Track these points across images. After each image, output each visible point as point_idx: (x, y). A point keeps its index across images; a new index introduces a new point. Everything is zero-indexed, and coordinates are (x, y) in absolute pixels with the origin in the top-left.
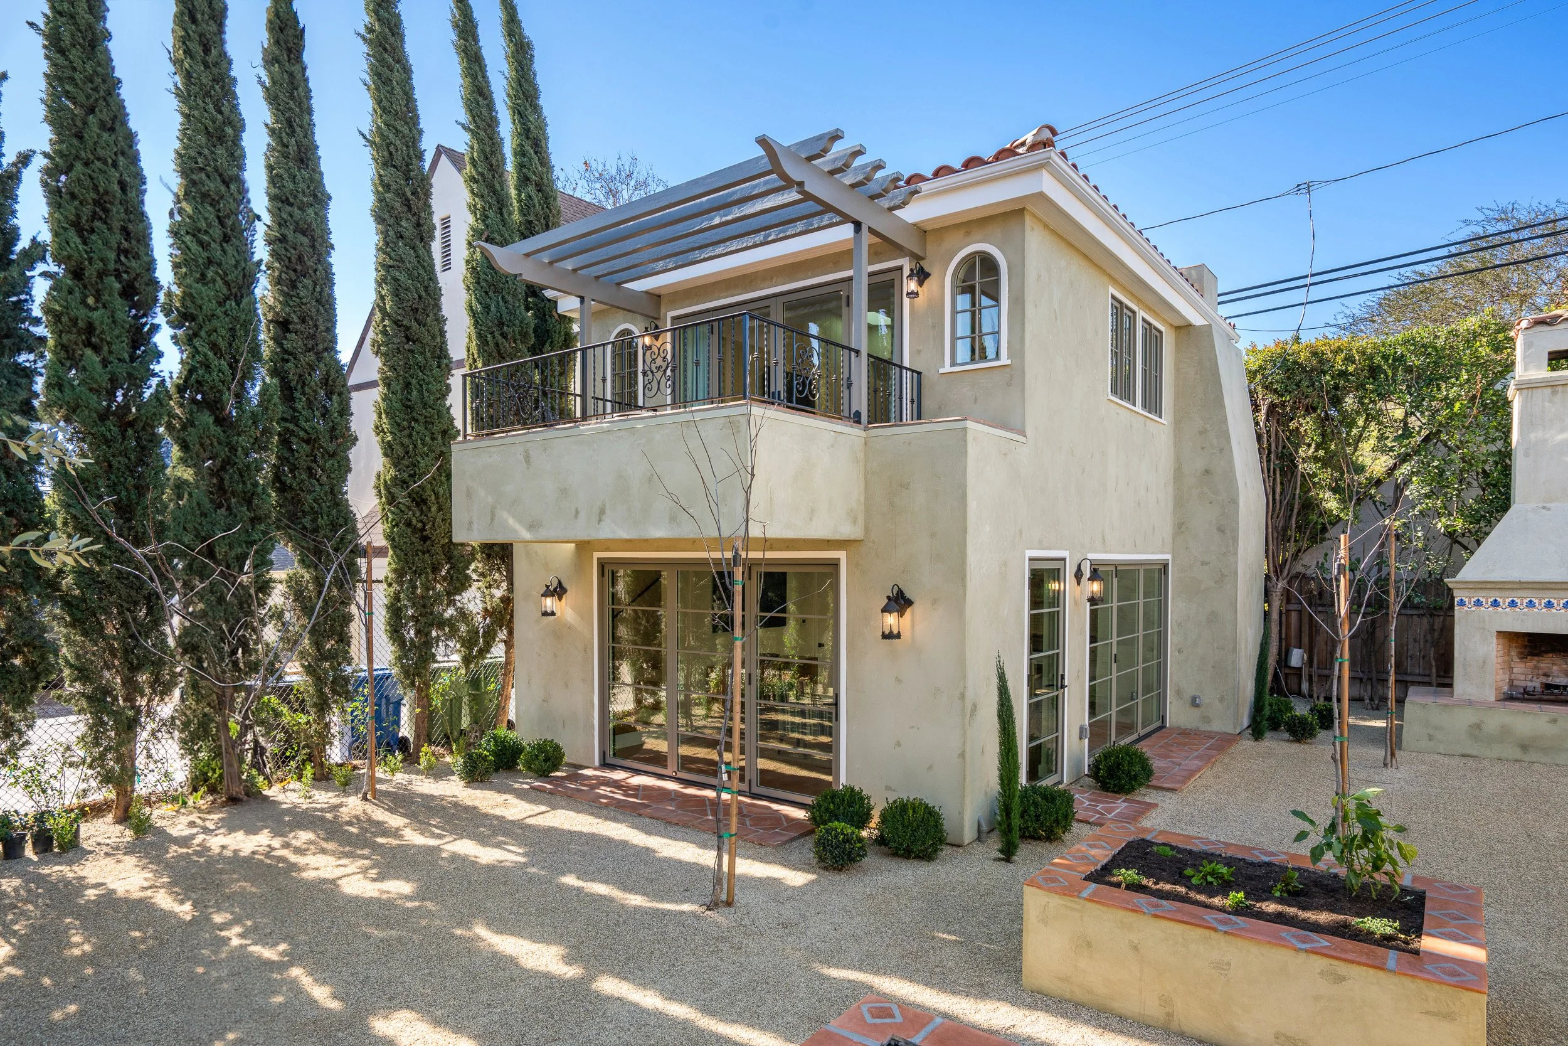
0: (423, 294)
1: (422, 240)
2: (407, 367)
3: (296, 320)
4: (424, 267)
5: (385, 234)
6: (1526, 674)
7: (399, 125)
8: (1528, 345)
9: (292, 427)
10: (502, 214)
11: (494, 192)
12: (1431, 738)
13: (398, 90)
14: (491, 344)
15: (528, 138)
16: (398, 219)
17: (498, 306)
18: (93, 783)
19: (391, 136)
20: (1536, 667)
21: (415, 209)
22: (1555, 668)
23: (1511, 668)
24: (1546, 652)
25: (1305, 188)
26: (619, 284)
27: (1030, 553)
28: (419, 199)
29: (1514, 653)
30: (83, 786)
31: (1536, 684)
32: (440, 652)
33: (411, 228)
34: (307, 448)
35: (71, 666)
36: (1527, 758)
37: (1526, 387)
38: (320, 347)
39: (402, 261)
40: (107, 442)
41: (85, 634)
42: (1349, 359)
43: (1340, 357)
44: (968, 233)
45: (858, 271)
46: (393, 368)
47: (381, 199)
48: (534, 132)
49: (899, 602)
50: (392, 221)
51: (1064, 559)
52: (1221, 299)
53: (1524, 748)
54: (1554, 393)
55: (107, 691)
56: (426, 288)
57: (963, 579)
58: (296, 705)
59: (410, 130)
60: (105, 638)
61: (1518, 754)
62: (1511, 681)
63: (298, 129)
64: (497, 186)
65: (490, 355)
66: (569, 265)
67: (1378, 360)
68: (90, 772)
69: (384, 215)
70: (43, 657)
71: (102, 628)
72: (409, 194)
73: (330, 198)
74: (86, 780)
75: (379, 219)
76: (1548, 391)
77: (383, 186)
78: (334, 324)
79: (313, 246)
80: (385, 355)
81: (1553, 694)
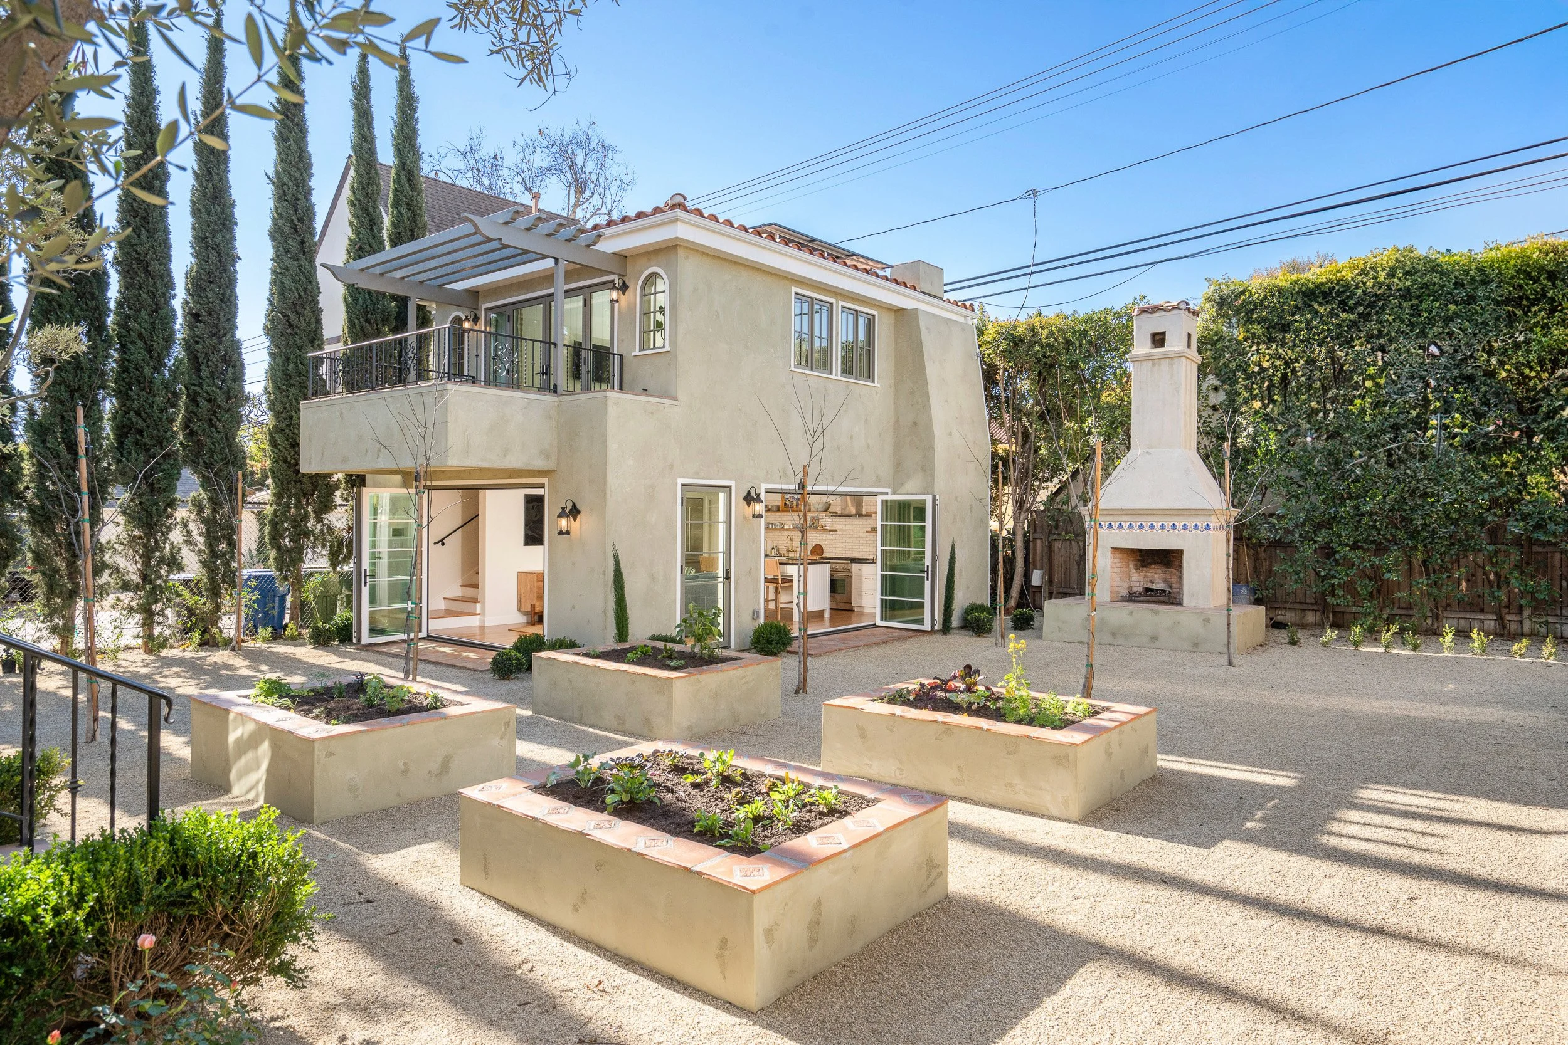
0: (302, 293)
1: (304, 253)
2: (288, 346)
3: (204, 313)
4: (303, 273)
5: (276, 248)
6: (1138, 580)
7: (292, 171)
8: (1139, 328)
9: (198, 390)
10: (372, 230)
11: (368, 214)
12: (1060, 629)
13: (294, 146)
14: (358, 328)
15: (404, 169)
16: (286, 239)
17: (364, 300)
18: (45, 633)
19: (286, 179)
20: (1145, 576)
21: (300, 232)
22: (1152, 576)
23: (1130, 577)
24: (1151, 564)
25: (1034, 194)
26: (441, 286)
27: (680, 481)
28: (303, 223)
29: (1131, 565)
30: (38, 634)
31: (1141, 588)
32: (309, 554)
33: (295, 245)
34: (208, 405)
35: (34, 552)
37: (1140, 360)
38: (222, 333)
39: (287, 269)
40: (62, 402)
41: (43, 531)
42: (1051, 334)
43: (1045, 332)
44: (649, 260)
45: (556, 290)
46: (277, 347)
47: (275, 224)
48: (409, 165)
49: (575, 512)
50: (282, 240)
51: (730, 487)
52: (946, 288)
53: (1114, 635)
54: (1154, 365)
55: (56, 571)
56: (305, 289)
57: (605, 495)
58: (195, 590)
59: (301, 174)
60: (56, 535)
62: (1130, 586)
63: (215, 176)
64: (371, 209)
65: (357, 335)
66: (398, 274)
67: (1069, 335)
68: (41, 625)
69: (278, 235)
70: (13, 545)
71: (54, 528)
72: (296, 221)
73: (236, 224)
74: (40, 630)
75: (273, 237)
76: (1150, 363)
77: (278, 216)
78: (235, 315)
79: (220, 261)
80: (272, 337)
81: (1151, 596)
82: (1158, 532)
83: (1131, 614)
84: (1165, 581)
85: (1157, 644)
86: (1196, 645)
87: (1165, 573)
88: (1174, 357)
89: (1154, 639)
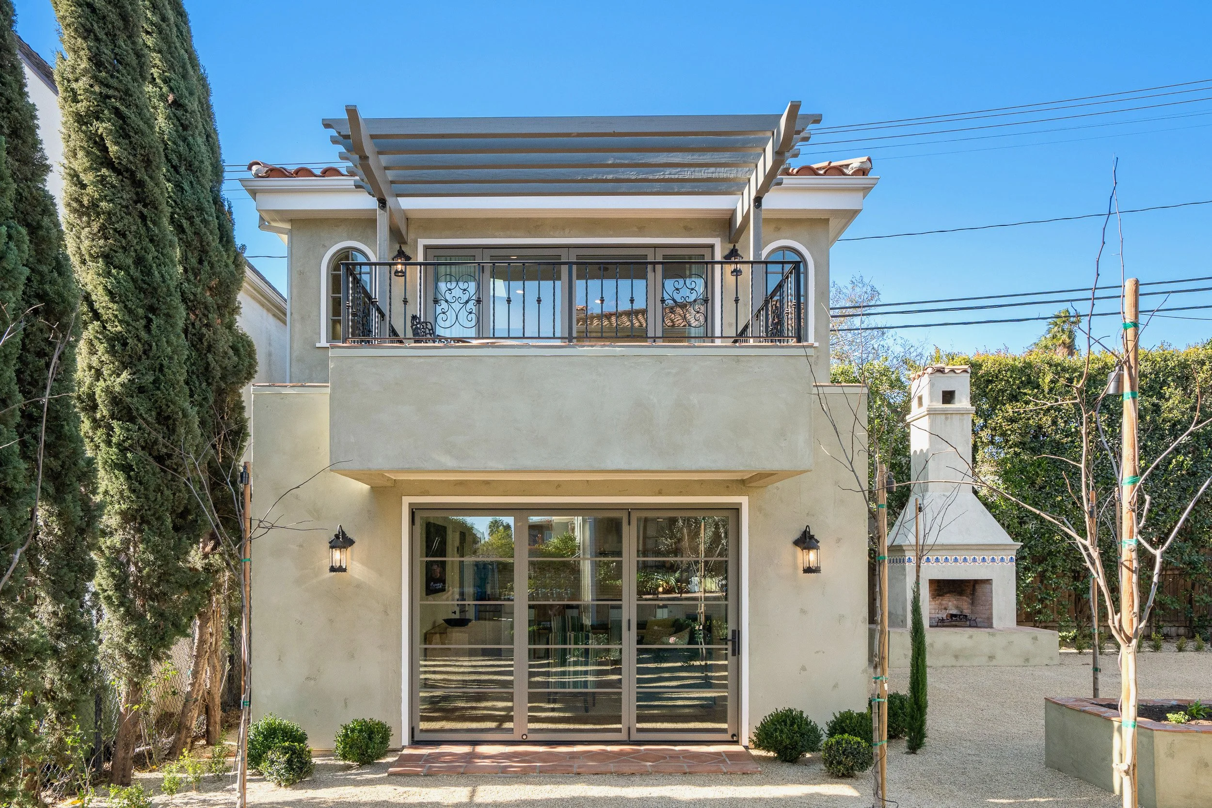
8: (931, 385)
22: (950, 603)
24: (946, 593)
31: (943, 615)
36: (958, 664)
37: (931, 413)
44: (778, 229)
53: (956, 657)
54: (947, 419)
61: (953, 662)
76: (943, 417)
81: (956, 621)
82: (970, 564)
83: (971, 637)
84: (957, 607)
85: (994, 662)
86: (1027, 660)
87: (958, 600)
88: (961, 413)
89: (991, 658)
